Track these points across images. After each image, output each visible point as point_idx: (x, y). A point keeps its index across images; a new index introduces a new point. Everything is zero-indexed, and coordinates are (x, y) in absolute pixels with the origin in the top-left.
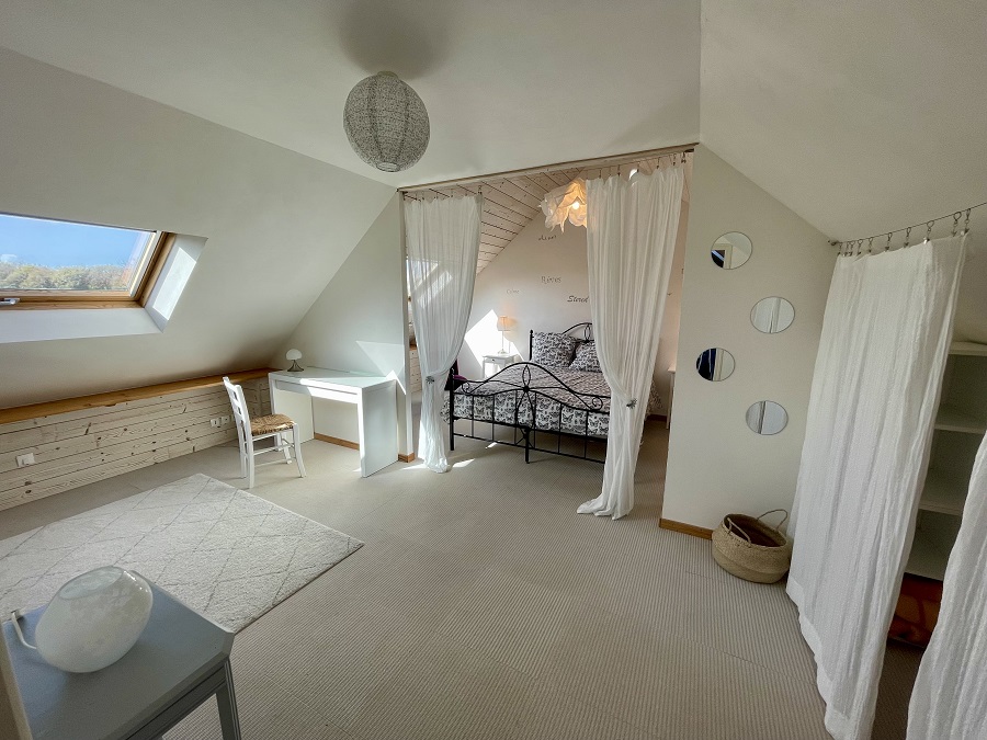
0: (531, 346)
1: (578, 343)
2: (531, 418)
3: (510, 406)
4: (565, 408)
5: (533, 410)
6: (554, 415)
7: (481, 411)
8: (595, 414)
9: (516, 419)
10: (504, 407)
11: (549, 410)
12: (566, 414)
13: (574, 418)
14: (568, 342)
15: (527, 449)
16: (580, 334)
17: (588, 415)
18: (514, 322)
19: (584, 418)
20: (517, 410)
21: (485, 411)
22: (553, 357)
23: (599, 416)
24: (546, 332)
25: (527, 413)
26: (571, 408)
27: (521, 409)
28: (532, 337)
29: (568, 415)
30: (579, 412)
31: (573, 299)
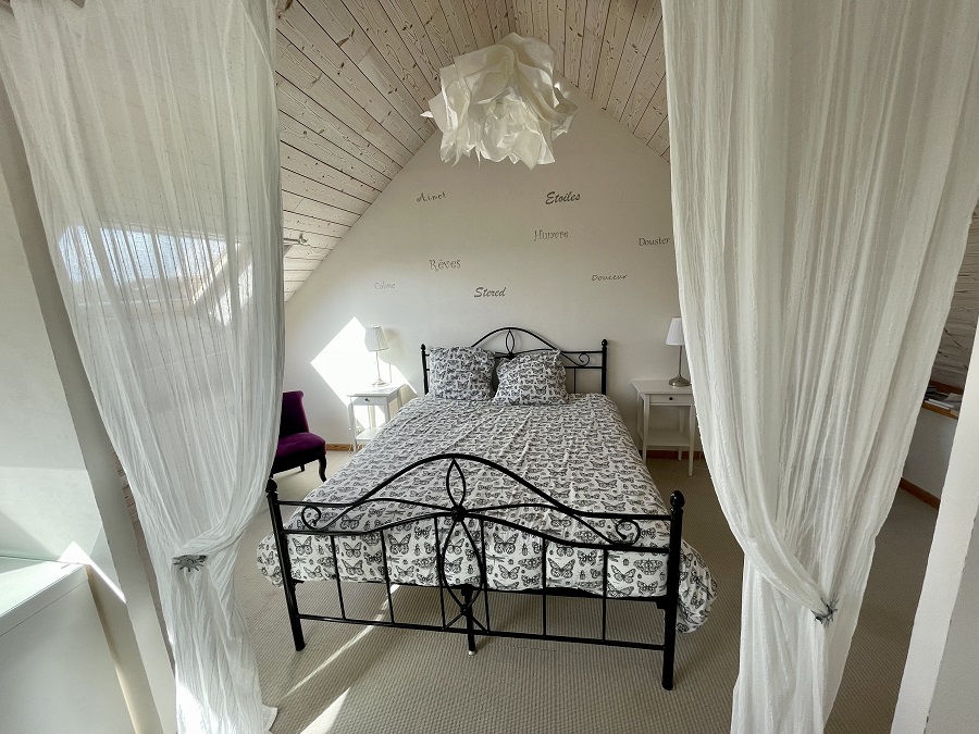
0: (426, 370)
1: (498, 358)
2: (476, 572)
3: (423, 554)
4: (552, 546)
5: (480, 556)
6: (531, 563)
7: (357, 568)
8: (622, 555)
9: (441, 576)
10: (410, 556)
11: (517, 556)
12: (557, 558)
13: (577, 568)
14: (483, 361)
15: (470, 632)
16: (500, 345)
17: (606, 557)
18: (392, 333)
19: (599, 567)
20: (440, 560)
21: (365, 567)
22: (464, 386)
23: (633, 556)
24: (448, 346)
25: (465, 564)
26: (567, 545)
27: (450, 557)
28: (424, 355)
29: (562, 561)
30: (587, 551)
31: (482, 292)
